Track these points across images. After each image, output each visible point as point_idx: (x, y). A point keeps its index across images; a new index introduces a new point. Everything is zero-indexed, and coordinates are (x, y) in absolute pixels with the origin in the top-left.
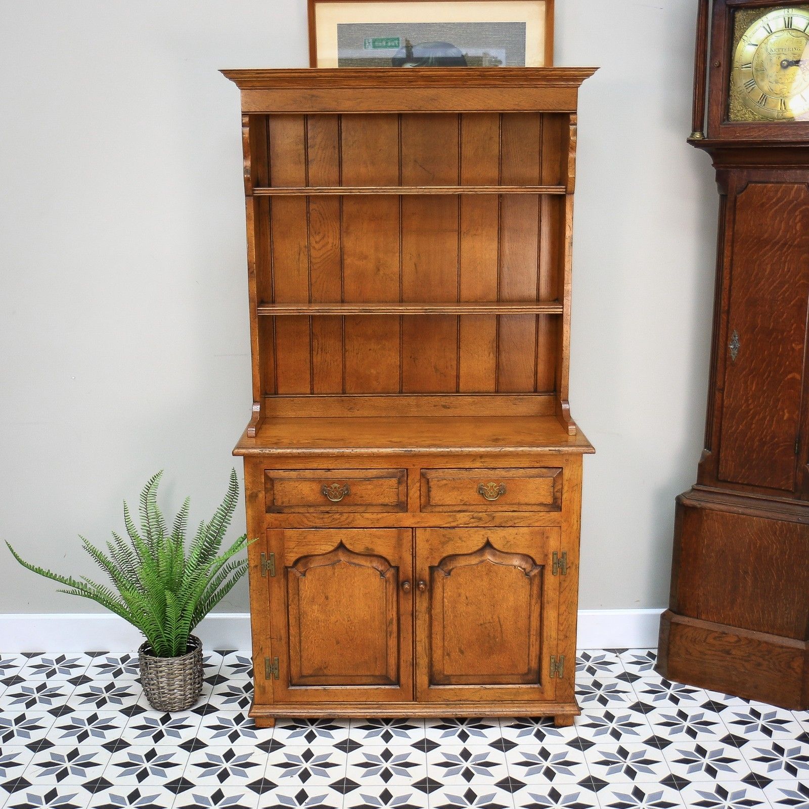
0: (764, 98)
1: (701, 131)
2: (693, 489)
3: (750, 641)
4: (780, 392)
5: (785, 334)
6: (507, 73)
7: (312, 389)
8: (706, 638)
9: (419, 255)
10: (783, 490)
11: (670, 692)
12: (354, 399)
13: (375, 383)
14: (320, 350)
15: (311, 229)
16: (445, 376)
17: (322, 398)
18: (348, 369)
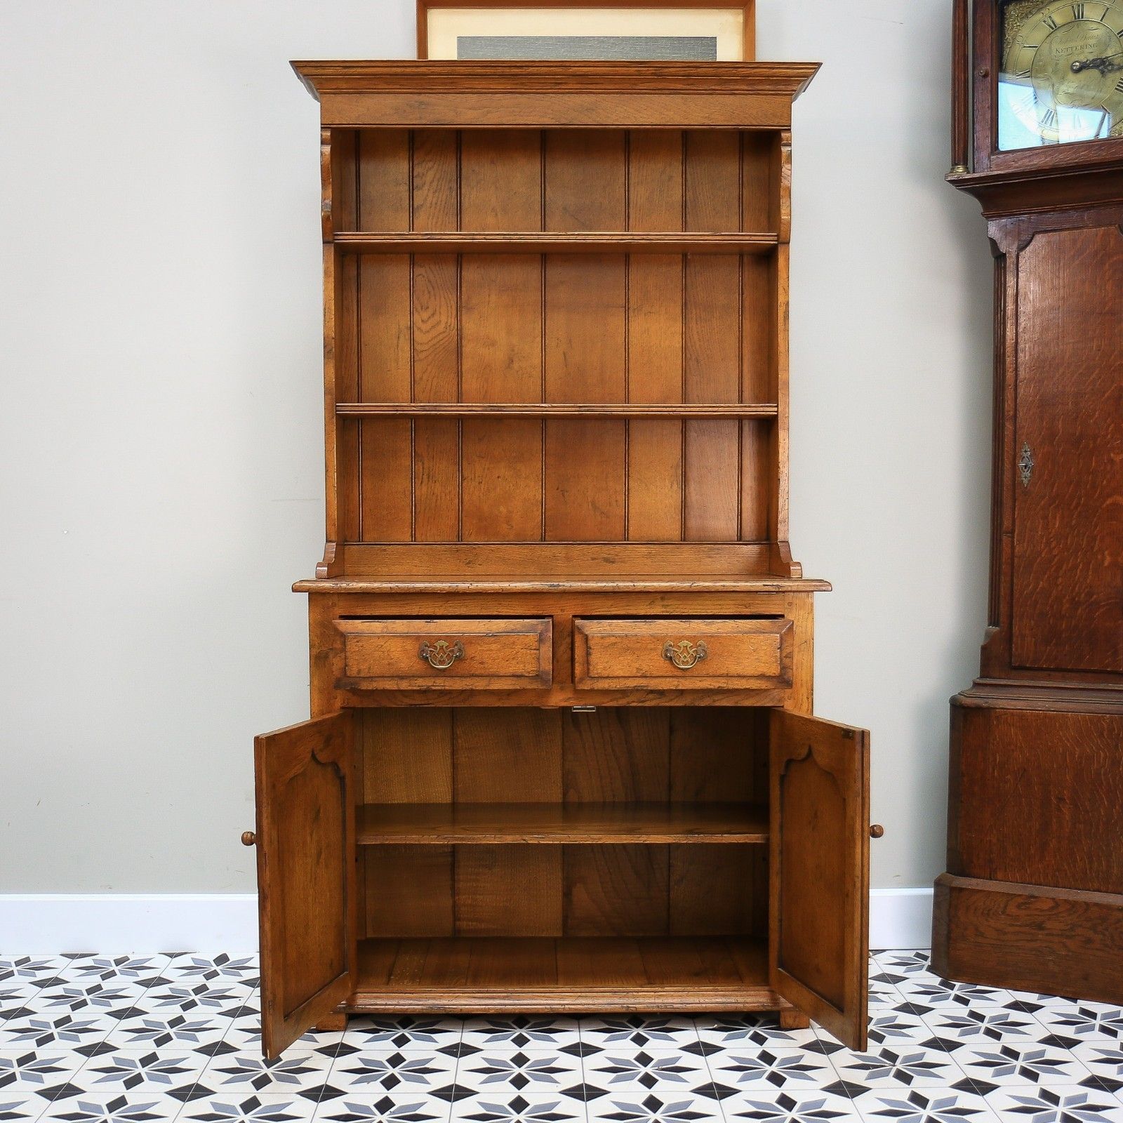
0: (1050, 116)
1: (965, 163)
2: (976, 685)
3: (1074, 905)
4: (1096, 527)
5: (1099, 439)
6: (693, 71)
7: (414, 536)
8: (1005, 907)
9: (570, 341)
10: (1109, 673)
11: (955, 992)
12: (475, 548)
13: (505, 526)
14: (425, 477)
15: (416, 302)
16: (608, 517)
17: (427, 546)
18: (466, 506)
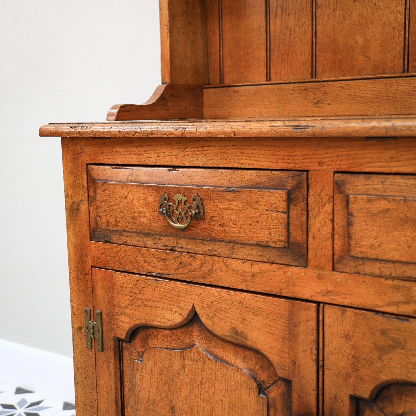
7: (268, 77)
12: (324, 86)
13: (361, 58)
14: (279, 10)
17: (277, 86)
18: (320, 40)
